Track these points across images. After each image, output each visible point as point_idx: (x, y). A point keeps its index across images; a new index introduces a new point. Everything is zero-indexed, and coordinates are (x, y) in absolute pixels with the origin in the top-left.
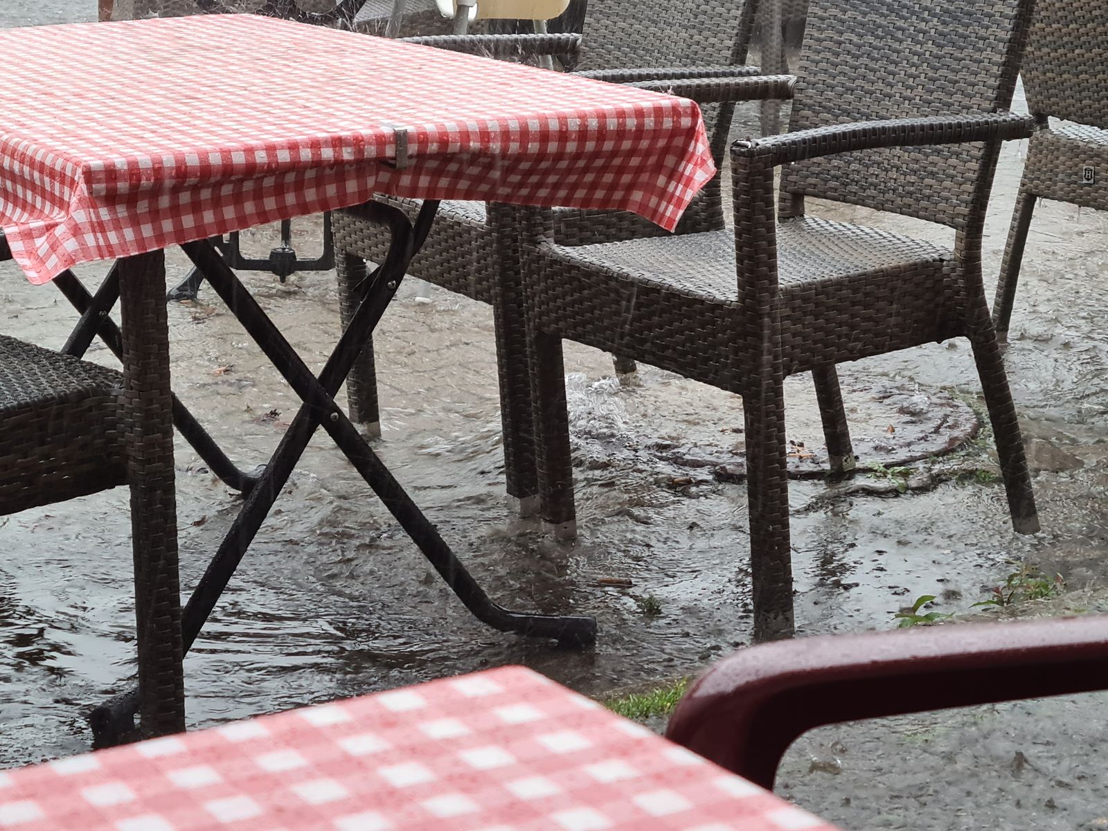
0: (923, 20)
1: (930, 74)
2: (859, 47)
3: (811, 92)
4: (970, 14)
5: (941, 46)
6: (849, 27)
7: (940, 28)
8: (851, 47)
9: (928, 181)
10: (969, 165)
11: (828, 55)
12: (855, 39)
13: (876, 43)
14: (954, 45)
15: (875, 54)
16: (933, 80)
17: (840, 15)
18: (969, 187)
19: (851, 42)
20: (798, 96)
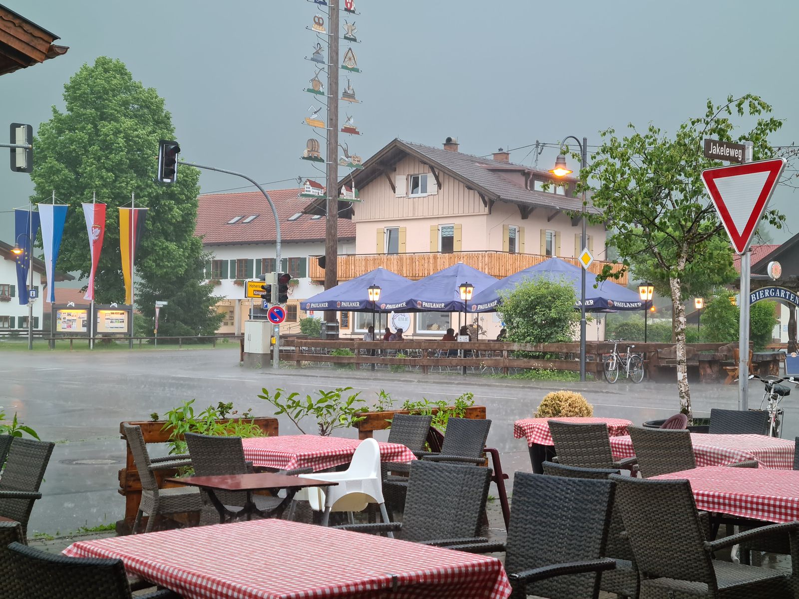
0: (563, 520)
1: (569, 542)
2: (535, 530)
3: (514, 549)
4: (584, 518)
5: (572, 531)
6: (529, 522)
7: (571, 523)
8: (530, 530)
9: (571, 587)
10: (590, 580)
11: (521, 534)
12: (533, 527)
13: (543, 529)
14: (578, 530)
15: (542, 533)
16: (570, 545)
17: (525, 517)
18: (591, 589)
19: (531, 528)
20: (508, 550)
